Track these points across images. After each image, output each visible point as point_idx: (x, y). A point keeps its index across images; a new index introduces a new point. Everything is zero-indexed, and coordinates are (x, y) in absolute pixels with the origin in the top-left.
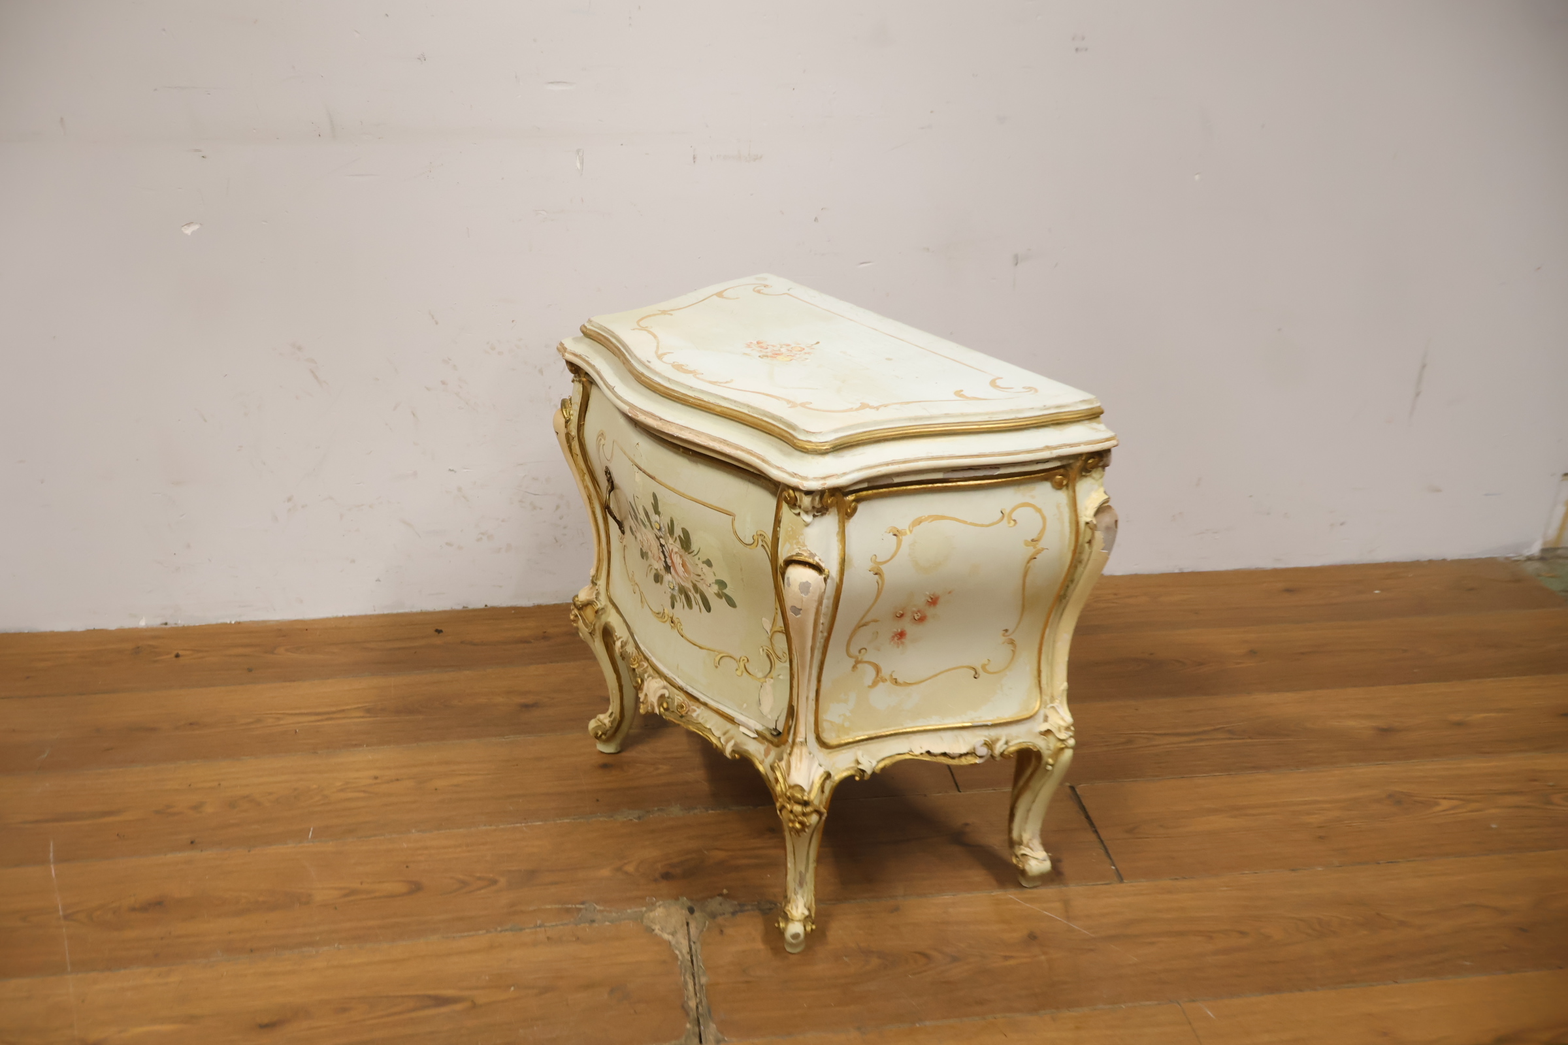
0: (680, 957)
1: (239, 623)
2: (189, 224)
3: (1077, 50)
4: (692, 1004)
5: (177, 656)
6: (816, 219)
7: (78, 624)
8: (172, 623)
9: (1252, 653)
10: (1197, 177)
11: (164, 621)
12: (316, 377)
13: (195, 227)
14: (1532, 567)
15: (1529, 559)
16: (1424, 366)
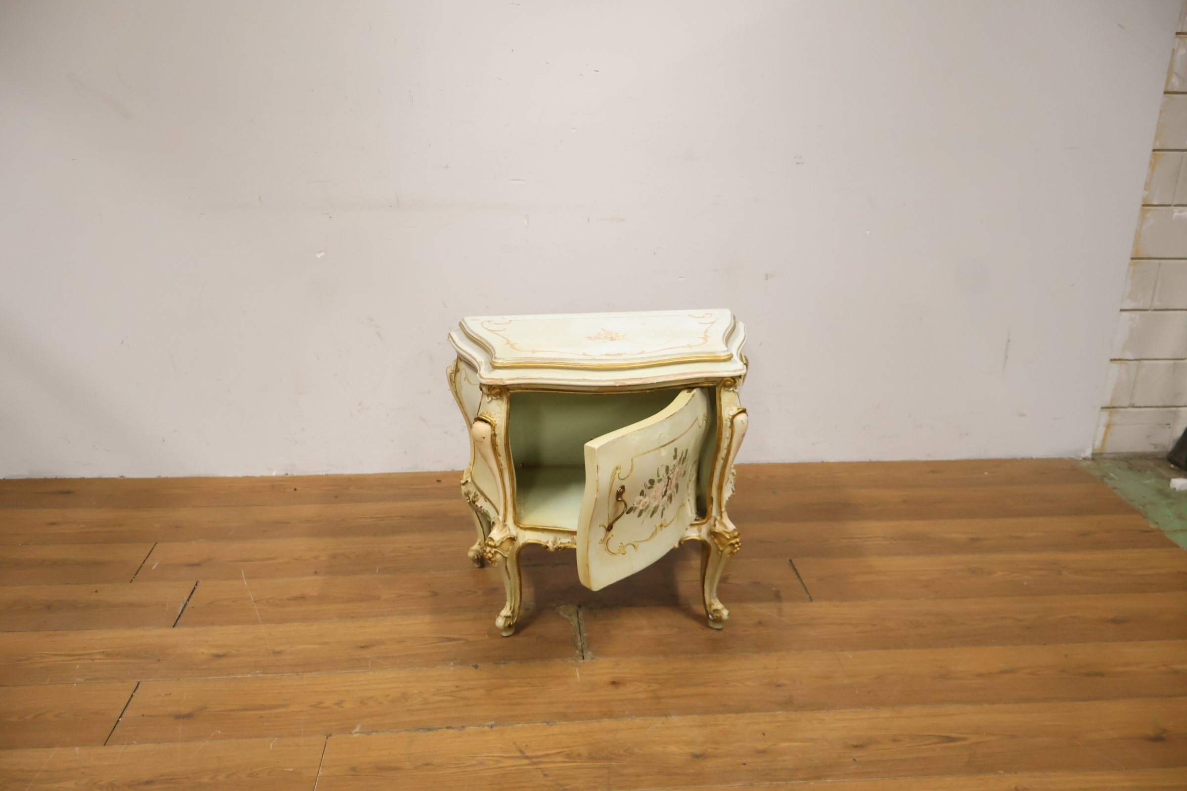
0: (573, 625)
1: (327, 475)
2: (320, 252)
3: (797, 163)
4: (580, 644)
5: (295, 489)
6: (654, 254)
7: (240, 473)
8: (290, 473)
9: (905, 501)
10: (868, 232)
11: (286, 473)
12: (379, 336)
13: (323, 254)
14: (1085, 464)
15: (1085, 459)
16: (1009, 341)
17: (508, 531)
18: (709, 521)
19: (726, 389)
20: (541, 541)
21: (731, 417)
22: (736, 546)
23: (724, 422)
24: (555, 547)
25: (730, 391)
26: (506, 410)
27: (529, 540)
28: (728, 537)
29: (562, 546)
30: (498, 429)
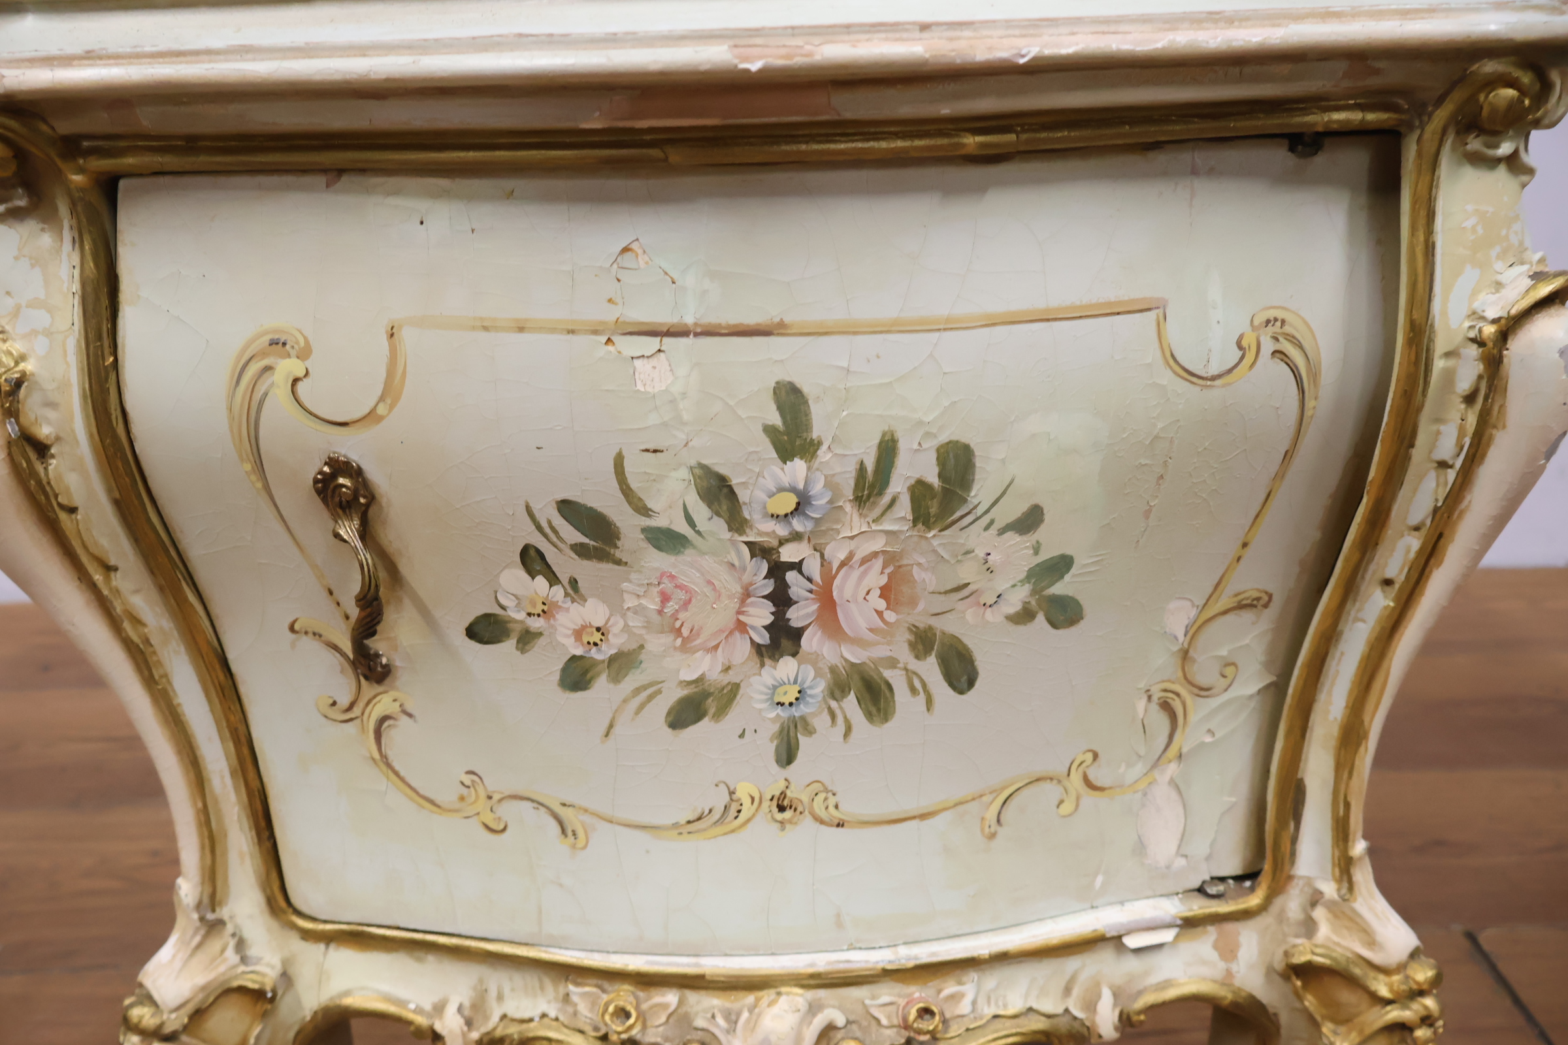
17: (231, 956)
18: (1278, 902)
19: (1475, 144)
20: (402, 1003)
21: (1489, 330)
22: (1421, 1033)
23: (1439, 364)
24: (475, 1035)
25: (1492, 163)
26: (76, 287)
27: (347, 993)
28: (1384, 992)
29: (513, 1030)
30: (52, 405)
